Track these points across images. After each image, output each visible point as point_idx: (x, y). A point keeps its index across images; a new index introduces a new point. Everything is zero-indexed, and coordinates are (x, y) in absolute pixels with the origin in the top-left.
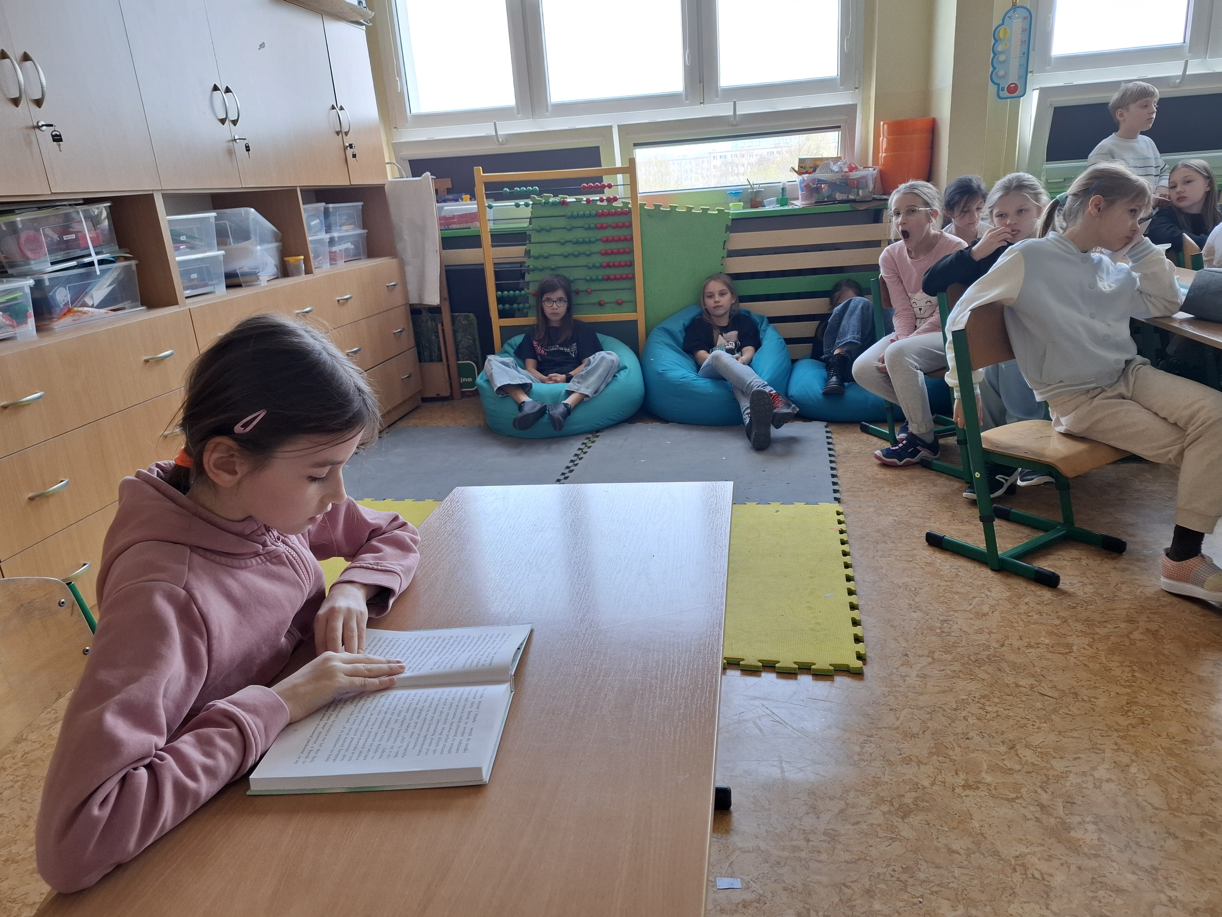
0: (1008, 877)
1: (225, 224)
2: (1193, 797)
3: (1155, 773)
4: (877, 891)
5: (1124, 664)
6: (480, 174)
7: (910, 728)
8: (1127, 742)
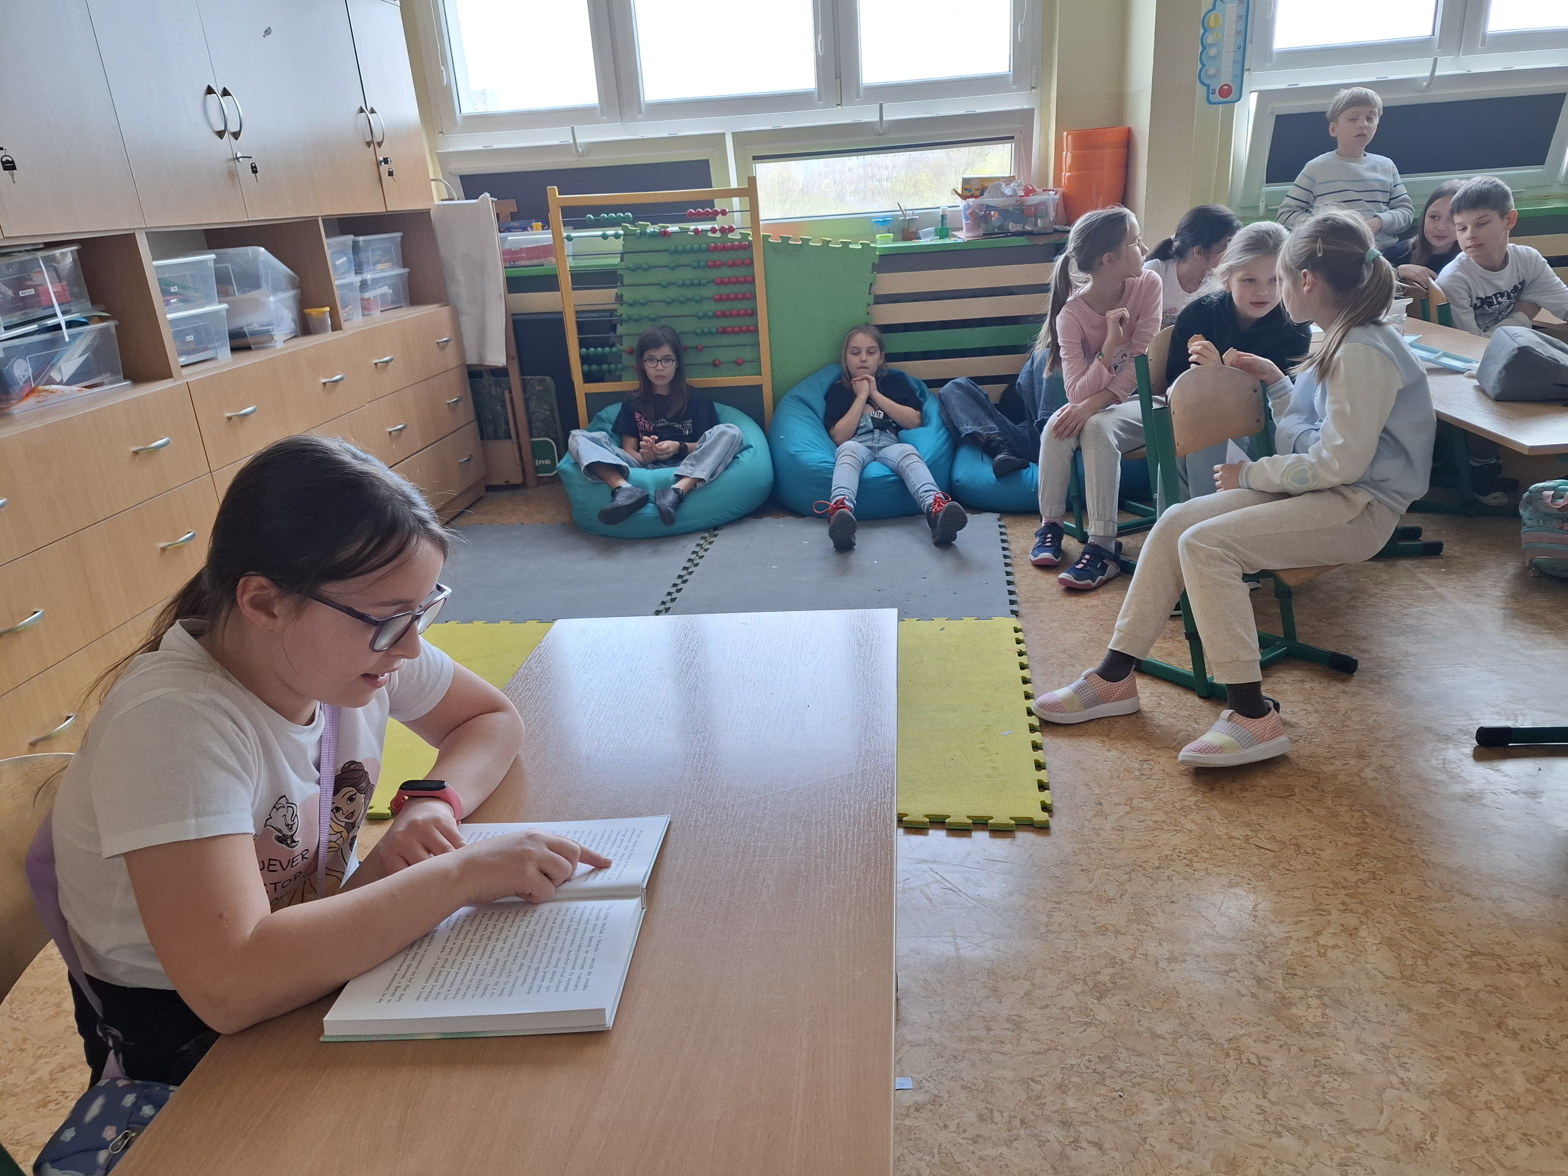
0: (1219, 1062)
1: (227, 267)
2: (1429, 962)
3: (1387, 936)
4: (1070, 1086)
5: (1354, 808)
6: (555, 196)
7: (1105, 891)
8: (1356, 901)
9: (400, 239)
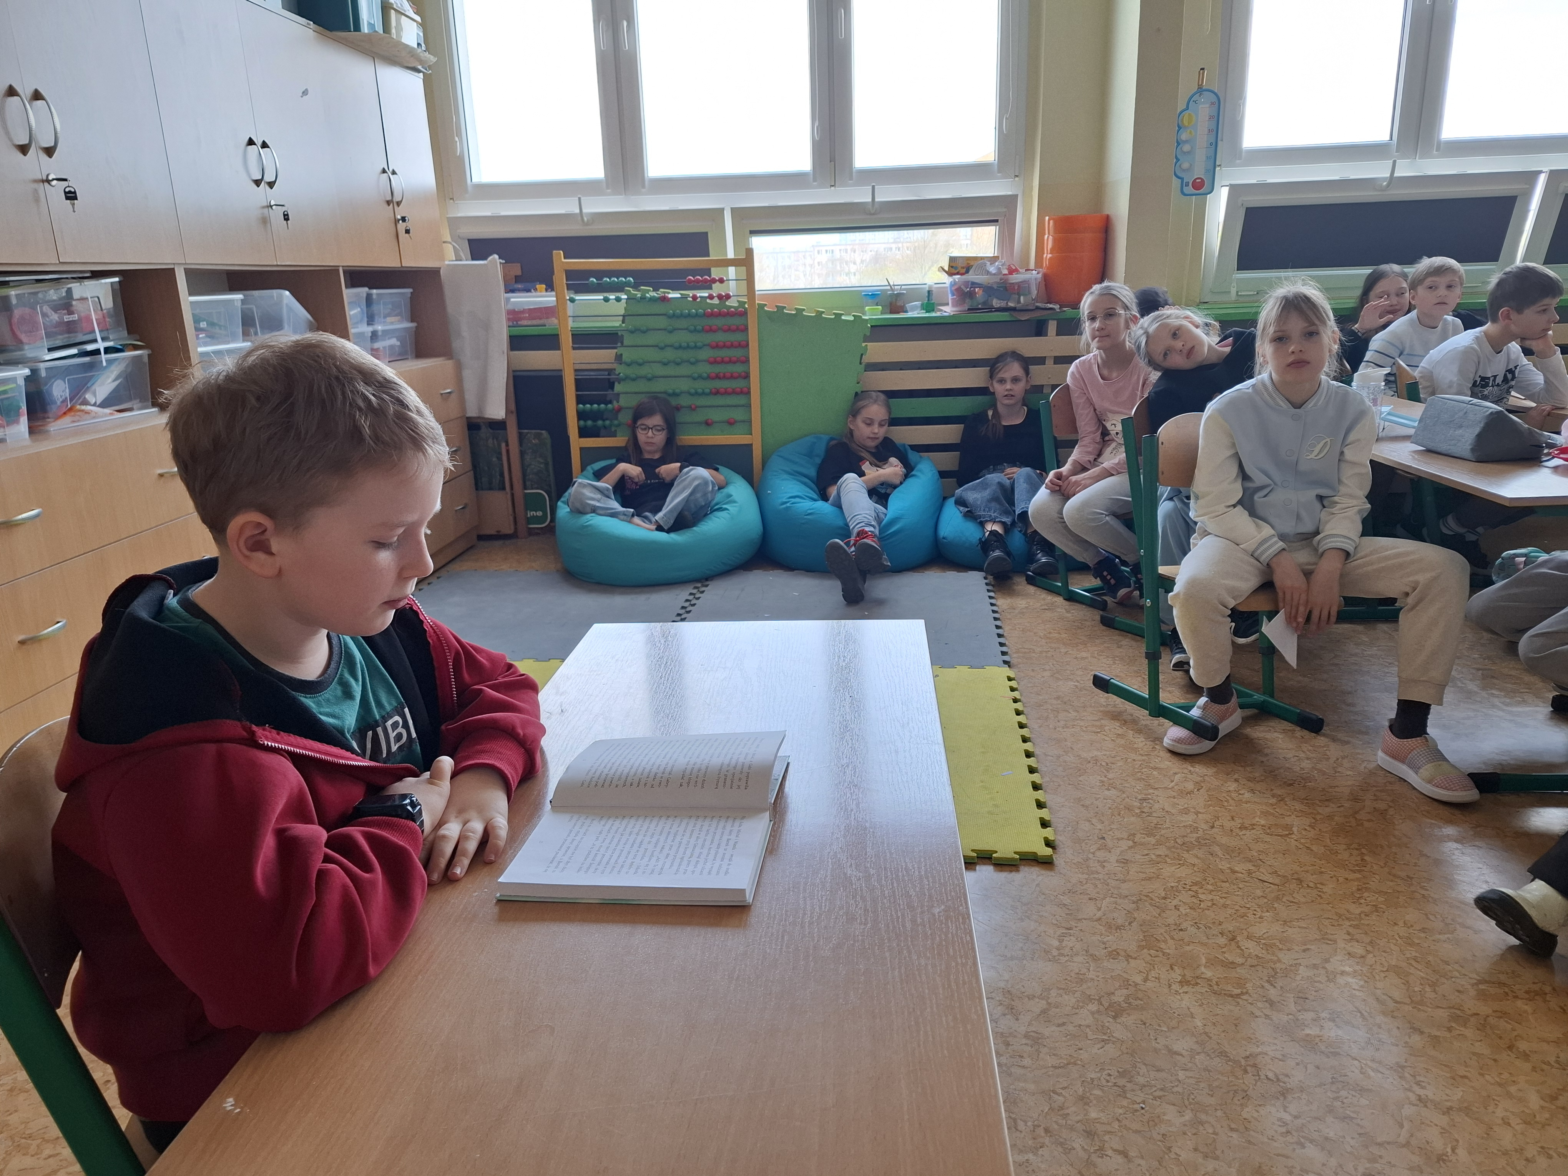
0: (1237, 1078)
1: (253, 309)
2: (1437, 988)
3: (1394, 964)
4: (1092, 1098)
5: (1352, 847)
6: (561, 261)
7: (1114, 919)
8: (1361, 932)
9: (409, 295)
